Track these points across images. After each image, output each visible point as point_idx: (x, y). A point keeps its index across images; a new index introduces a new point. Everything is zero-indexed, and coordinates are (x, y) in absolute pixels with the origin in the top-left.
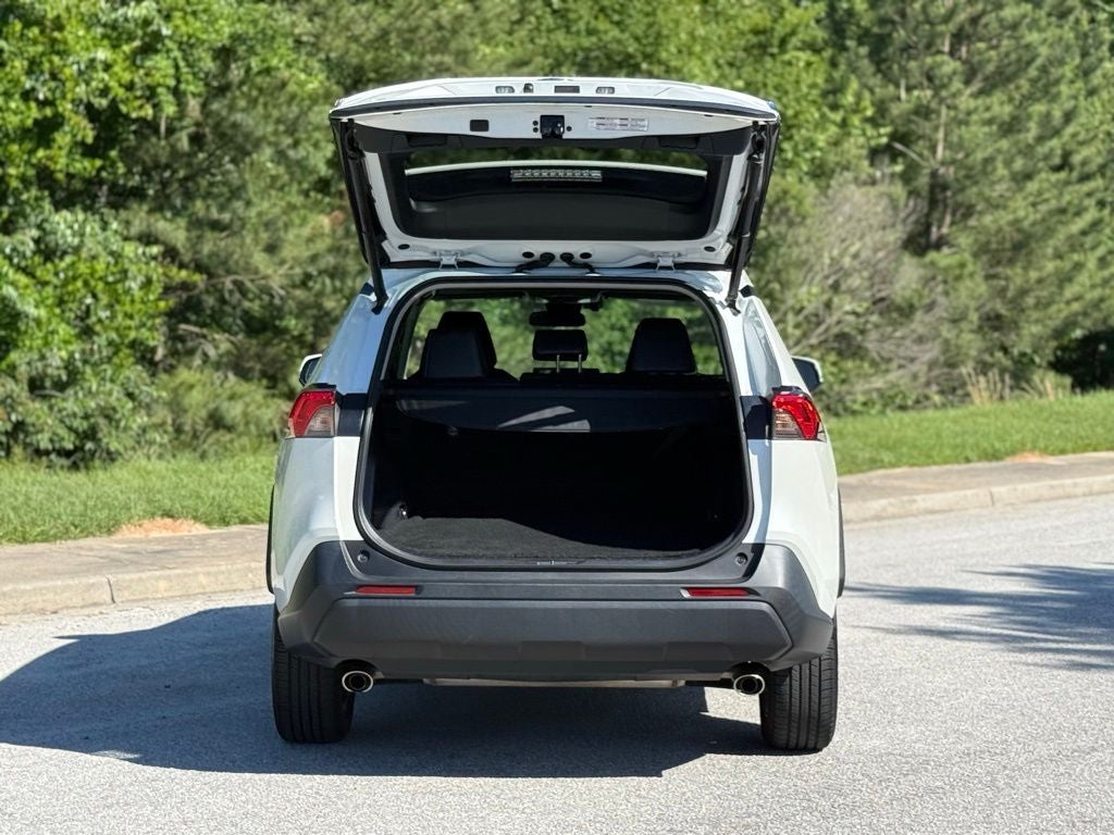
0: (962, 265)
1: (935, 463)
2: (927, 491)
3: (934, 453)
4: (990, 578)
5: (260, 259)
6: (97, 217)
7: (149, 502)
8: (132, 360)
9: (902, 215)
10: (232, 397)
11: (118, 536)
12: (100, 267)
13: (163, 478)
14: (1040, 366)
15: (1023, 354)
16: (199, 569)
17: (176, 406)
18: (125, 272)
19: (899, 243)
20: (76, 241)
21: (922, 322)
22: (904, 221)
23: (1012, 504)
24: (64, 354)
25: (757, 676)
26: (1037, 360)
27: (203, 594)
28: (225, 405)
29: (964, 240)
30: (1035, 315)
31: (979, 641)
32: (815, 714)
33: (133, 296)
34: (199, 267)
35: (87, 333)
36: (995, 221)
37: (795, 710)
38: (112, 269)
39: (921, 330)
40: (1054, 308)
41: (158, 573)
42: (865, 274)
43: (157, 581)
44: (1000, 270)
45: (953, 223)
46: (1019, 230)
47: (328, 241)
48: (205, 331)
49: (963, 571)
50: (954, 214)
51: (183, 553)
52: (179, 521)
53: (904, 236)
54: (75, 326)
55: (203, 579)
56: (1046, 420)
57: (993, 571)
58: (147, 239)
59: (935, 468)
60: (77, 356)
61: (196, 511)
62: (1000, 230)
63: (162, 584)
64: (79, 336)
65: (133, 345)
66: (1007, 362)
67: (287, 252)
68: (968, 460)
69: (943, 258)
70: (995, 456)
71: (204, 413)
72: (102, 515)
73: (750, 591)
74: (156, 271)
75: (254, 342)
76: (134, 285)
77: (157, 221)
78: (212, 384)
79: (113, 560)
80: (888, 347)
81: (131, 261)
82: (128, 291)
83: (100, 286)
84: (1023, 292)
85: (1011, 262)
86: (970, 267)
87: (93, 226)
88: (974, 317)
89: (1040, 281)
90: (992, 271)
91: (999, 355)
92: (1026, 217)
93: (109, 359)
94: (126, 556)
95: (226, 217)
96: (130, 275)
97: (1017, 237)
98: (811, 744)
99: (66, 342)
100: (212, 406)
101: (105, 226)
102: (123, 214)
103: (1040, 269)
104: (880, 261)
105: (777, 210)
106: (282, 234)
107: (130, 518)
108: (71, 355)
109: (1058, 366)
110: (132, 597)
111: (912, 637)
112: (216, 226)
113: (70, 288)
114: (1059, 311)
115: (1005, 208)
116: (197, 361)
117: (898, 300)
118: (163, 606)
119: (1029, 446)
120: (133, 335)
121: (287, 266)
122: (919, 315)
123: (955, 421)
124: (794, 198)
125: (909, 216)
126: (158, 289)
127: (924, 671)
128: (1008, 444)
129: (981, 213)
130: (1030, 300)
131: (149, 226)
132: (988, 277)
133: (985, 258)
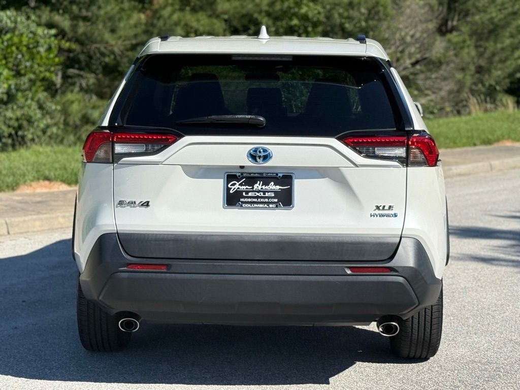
0: (464, 41)
1: (458, 147)
2: (457, 164)
3: (457, 141)
4: (501, 220)
5: (107, 36)
6: (24, 14)
7: (38, 172)
8: (42, 88)
9: (436, 14)
10: (94, 107)
11: (18, 192)
12: (25, 40)
13: (48, 156)
14: (500, 92)
15: (491, 86)
16: (59, 214)
17: (65, 112)
18: (38, 42)
19: (435, 29)
20: (13, 25)
21: (445, 71)
22: (437, 18)
23: (501, 170)
24: (5, 86)
25: (394, 323)
26: (498, 88)
27: (62, 228)
28: (90, 112)
29: (465, 29)
30: (500, 66)
31: (507, 266)
32: (427, 339)
33: (41, 55)
34: (77, 41)
35: (18, 74)
36: (481, 19)
37: (415, 336)
38: (31, 41)
39: (445, 74)
40: (508, 63)
41: (35, 217)
42: (417, 45)
43: (34, 221)
44: (482, 43)
45: (459, 20)
46: (492, 23)
47: (143, 27)
48: (82, 73)
49: (486, 214)
50: (459, 15)
51: (53, 203)
52: (53, 183)
53: (437, 26)
54: (13, 70)
55: (61, 220)
56: (513, 122)
57: (502, 214)
58: (50, 26)
59: (458, 150)
60: (13, 87)
61: (63, 177)
62: (483, 23)
63: (38, 224)
64: (14, 76)
65: (43, 79)
66: (483, 89)
67: (121, 33)
68: (475, 145)
69: (454, 37)
70: (488, 142)
71: (79, 115)
72: (10, 180)
73: (391, 269)
74: (54, 42)
75: (107, 79)
76: (42, 50)
77: (55, 15)
78: (84, 100)
79: (12, 208)
80: (429, 83)
81: (41, 37)
82: (38, 53)
83: (24, 49)
84: (494, 55)
85: (487, 39)
86: (468, 42)
87: (21, 18)
88: (472, 68)
89: (503, 49)
90: (479, 43)
91: (480, 86)
92: (497, 16)
93: (30, 89)
94: (20, 205)
95: (89, 14)
96: (40, 44)
97: (491, 27)
98: (424, 356)
99: (7, 79)
100: (84, 112)
101: (28, 18)
102: (38, 12)
103: (502, 43)
104: (424, 39)
105: (373, 12)
106: (117, 23)
107: (25, 182)
108: (10, 86)
109: (510, 91)
110: (20, 231)
111: (467, 263)
112: (85, 19)
113: (9, 50)
114: (512, 64)
115: (485, 11)
116: (77, 89)
117: (434, 59)
118: (36, 237)
119: (506, 137)
120: (42, 75)
121: (122, 39)
122: (444, 67)
123: (466, 123)
124: (382, 6)
125: (439, 15)
126: (55, 51)
127: (479, 289)
128: (495, 136)
129: (473, 14)
130: (497, 58)
131: (51, 18)
132: (477, 47)
133: (474, 38)
